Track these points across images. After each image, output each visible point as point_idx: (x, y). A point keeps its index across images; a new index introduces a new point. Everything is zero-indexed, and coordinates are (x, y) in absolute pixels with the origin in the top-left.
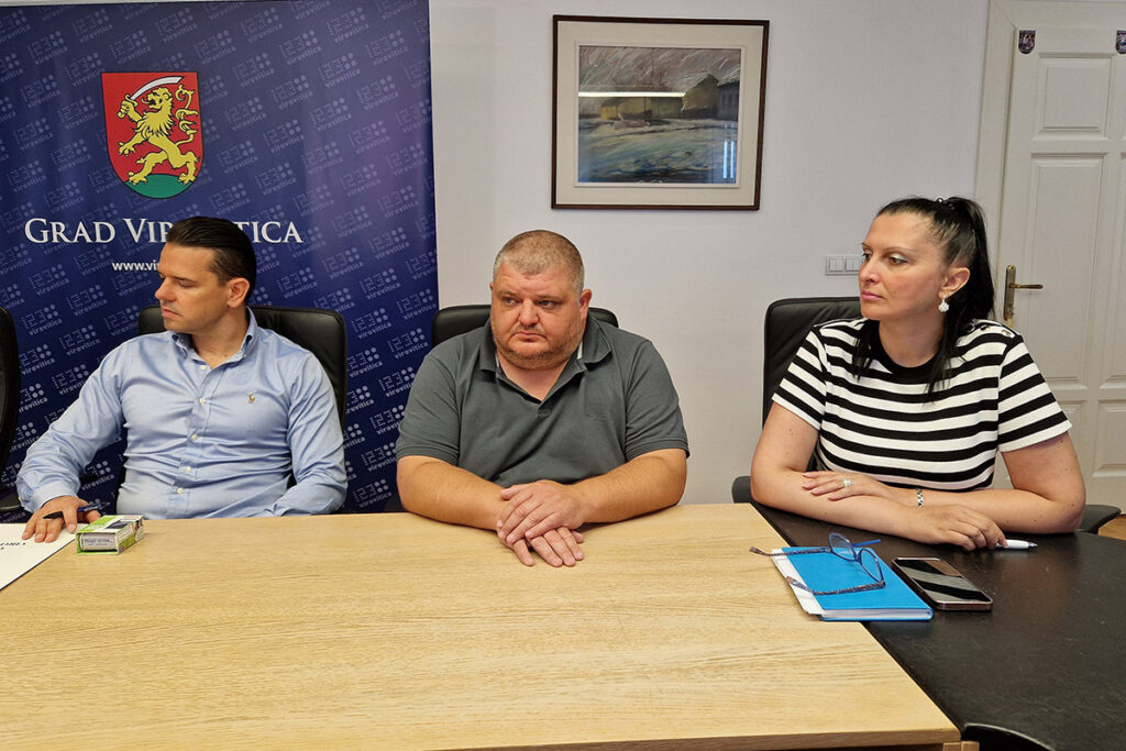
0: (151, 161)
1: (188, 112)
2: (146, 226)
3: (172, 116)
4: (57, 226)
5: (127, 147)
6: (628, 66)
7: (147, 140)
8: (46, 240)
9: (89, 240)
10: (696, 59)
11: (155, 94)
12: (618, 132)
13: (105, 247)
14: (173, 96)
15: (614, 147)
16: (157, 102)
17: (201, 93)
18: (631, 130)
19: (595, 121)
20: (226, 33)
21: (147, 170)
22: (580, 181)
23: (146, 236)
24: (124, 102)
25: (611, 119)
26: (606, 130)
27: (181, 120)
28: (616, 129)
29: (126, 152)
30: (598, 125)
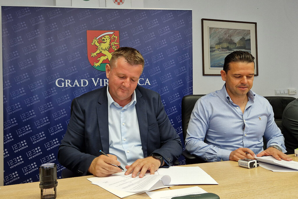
0: (102, 59)
1: (115, 43)
2: (99, 80)
3: (110, 44)
4: (68, 81)
5: (94, 54)
6: (222, 34)
7: (101, 52)
8: (63, 86)
9: (78, 86)
10: (239, 33)
11: (105, 37)
12: (220, 53)
13: (84, 88)
14: (111, 38)
15: (219, 57)
16: (105, 40)
17: (120, 37)
18: (223, 52)
19: (214, 49)
20: (129, 19)
21: (101, 62)
22: (211, 67)
23: (99, 84)
24: (94, 40)
25: (218, 49)
26: (217, 52)
27: (113, 46)
28: (220, 52)
29: (94, 56)
30: (215, 51)
